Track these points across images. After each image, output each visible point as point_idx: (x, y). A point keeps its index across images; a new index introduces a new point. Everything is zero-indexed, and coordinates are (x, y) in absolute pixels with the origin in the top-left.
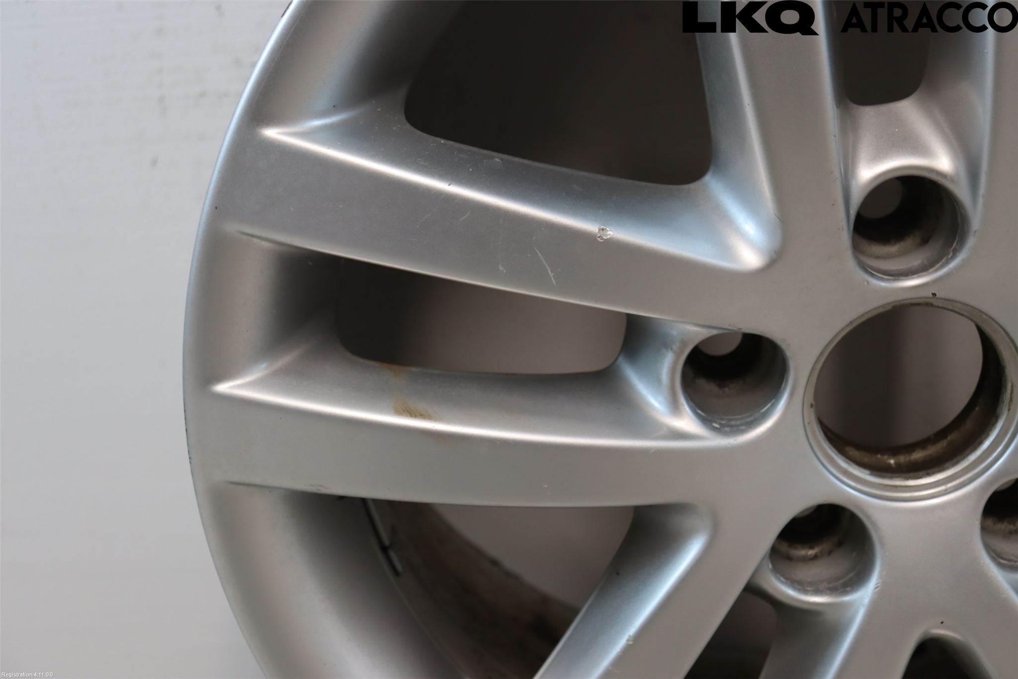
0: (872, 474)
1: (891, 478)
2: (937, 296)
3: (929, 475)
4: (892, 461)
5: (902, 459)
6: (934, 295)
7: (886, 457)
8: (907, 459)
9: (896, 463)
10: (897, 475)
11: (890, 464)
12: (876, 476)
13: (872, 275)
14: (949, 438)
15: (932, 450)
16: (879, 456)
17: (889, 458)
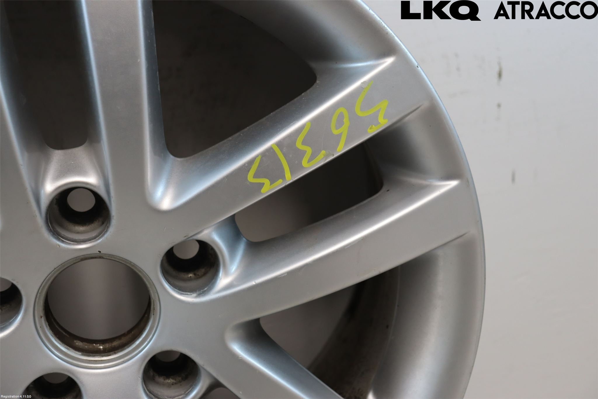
0: (82, 355)
1: (94, 356)
2: (102, 252)
3: (115, 353)
4: (101, 347)
5: (107, 346)
6: (100, 252)
7: (98, 345)
8: (110, 345)
9: (103, 348)
10: (98, 355)
11: (100, 348)
12: (85, 355)
13: (63, 242)
14: (133, 333)
15: (124, 340)
16: (94, 345)
17: (100, 346)
